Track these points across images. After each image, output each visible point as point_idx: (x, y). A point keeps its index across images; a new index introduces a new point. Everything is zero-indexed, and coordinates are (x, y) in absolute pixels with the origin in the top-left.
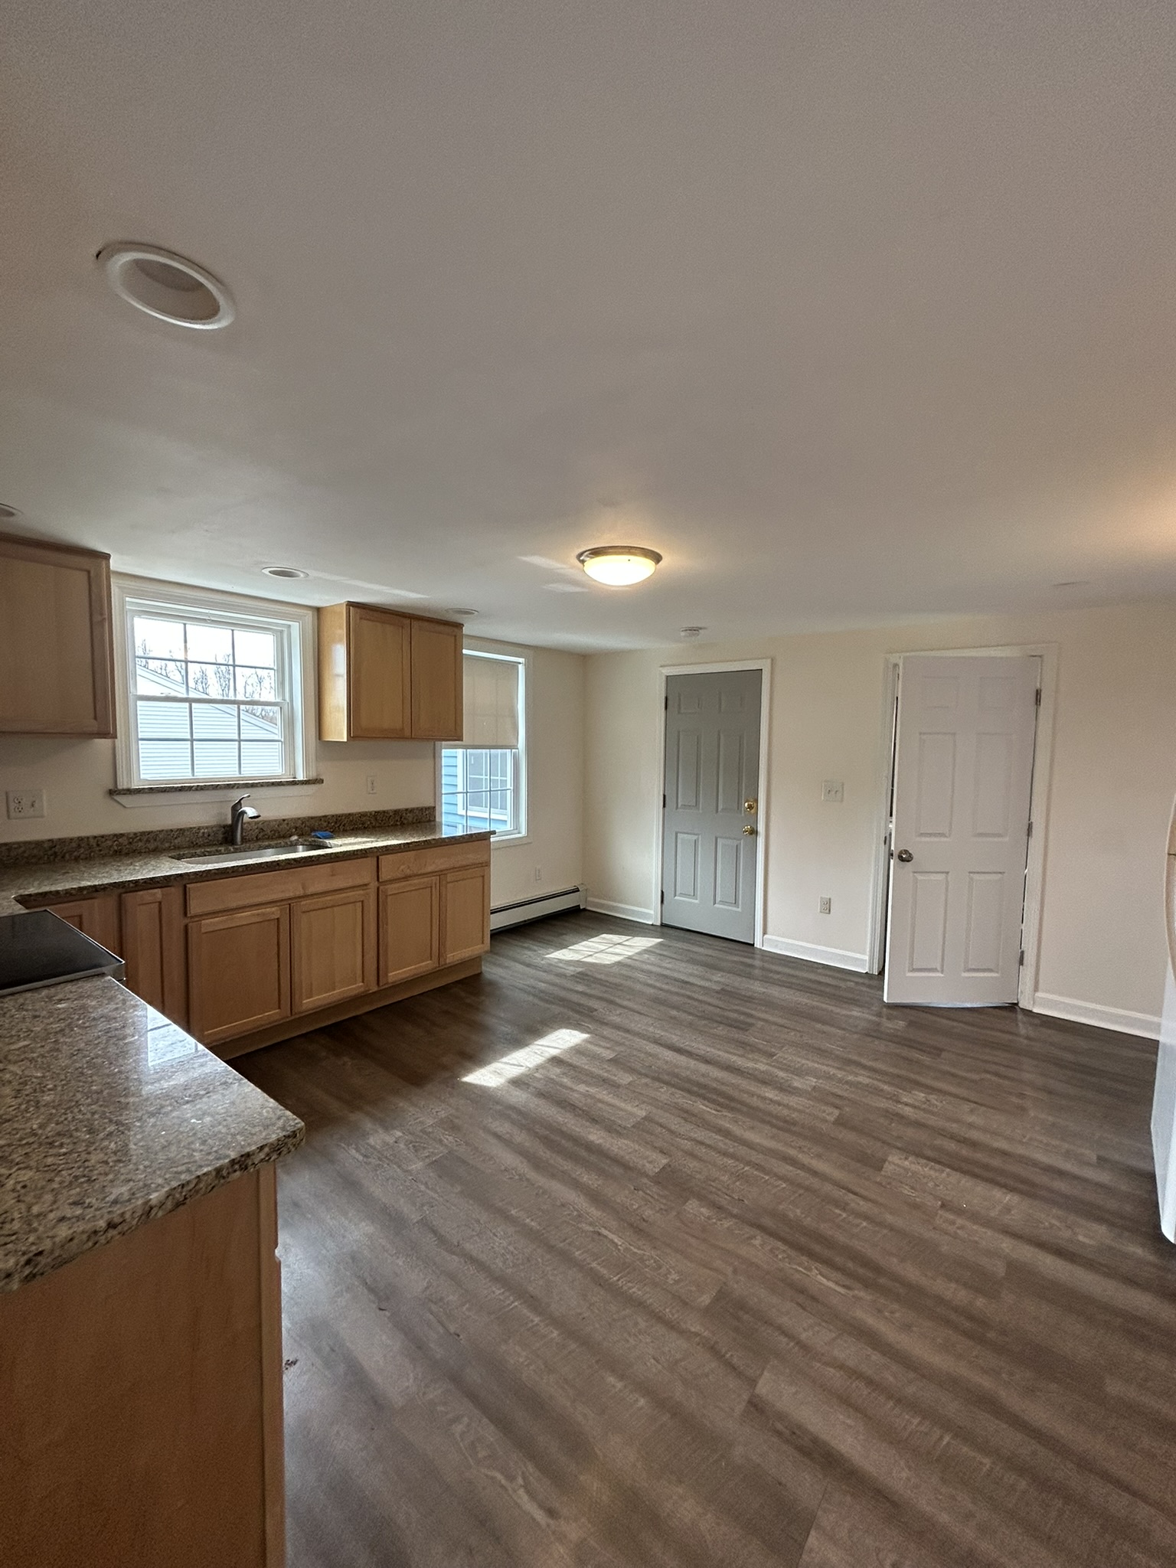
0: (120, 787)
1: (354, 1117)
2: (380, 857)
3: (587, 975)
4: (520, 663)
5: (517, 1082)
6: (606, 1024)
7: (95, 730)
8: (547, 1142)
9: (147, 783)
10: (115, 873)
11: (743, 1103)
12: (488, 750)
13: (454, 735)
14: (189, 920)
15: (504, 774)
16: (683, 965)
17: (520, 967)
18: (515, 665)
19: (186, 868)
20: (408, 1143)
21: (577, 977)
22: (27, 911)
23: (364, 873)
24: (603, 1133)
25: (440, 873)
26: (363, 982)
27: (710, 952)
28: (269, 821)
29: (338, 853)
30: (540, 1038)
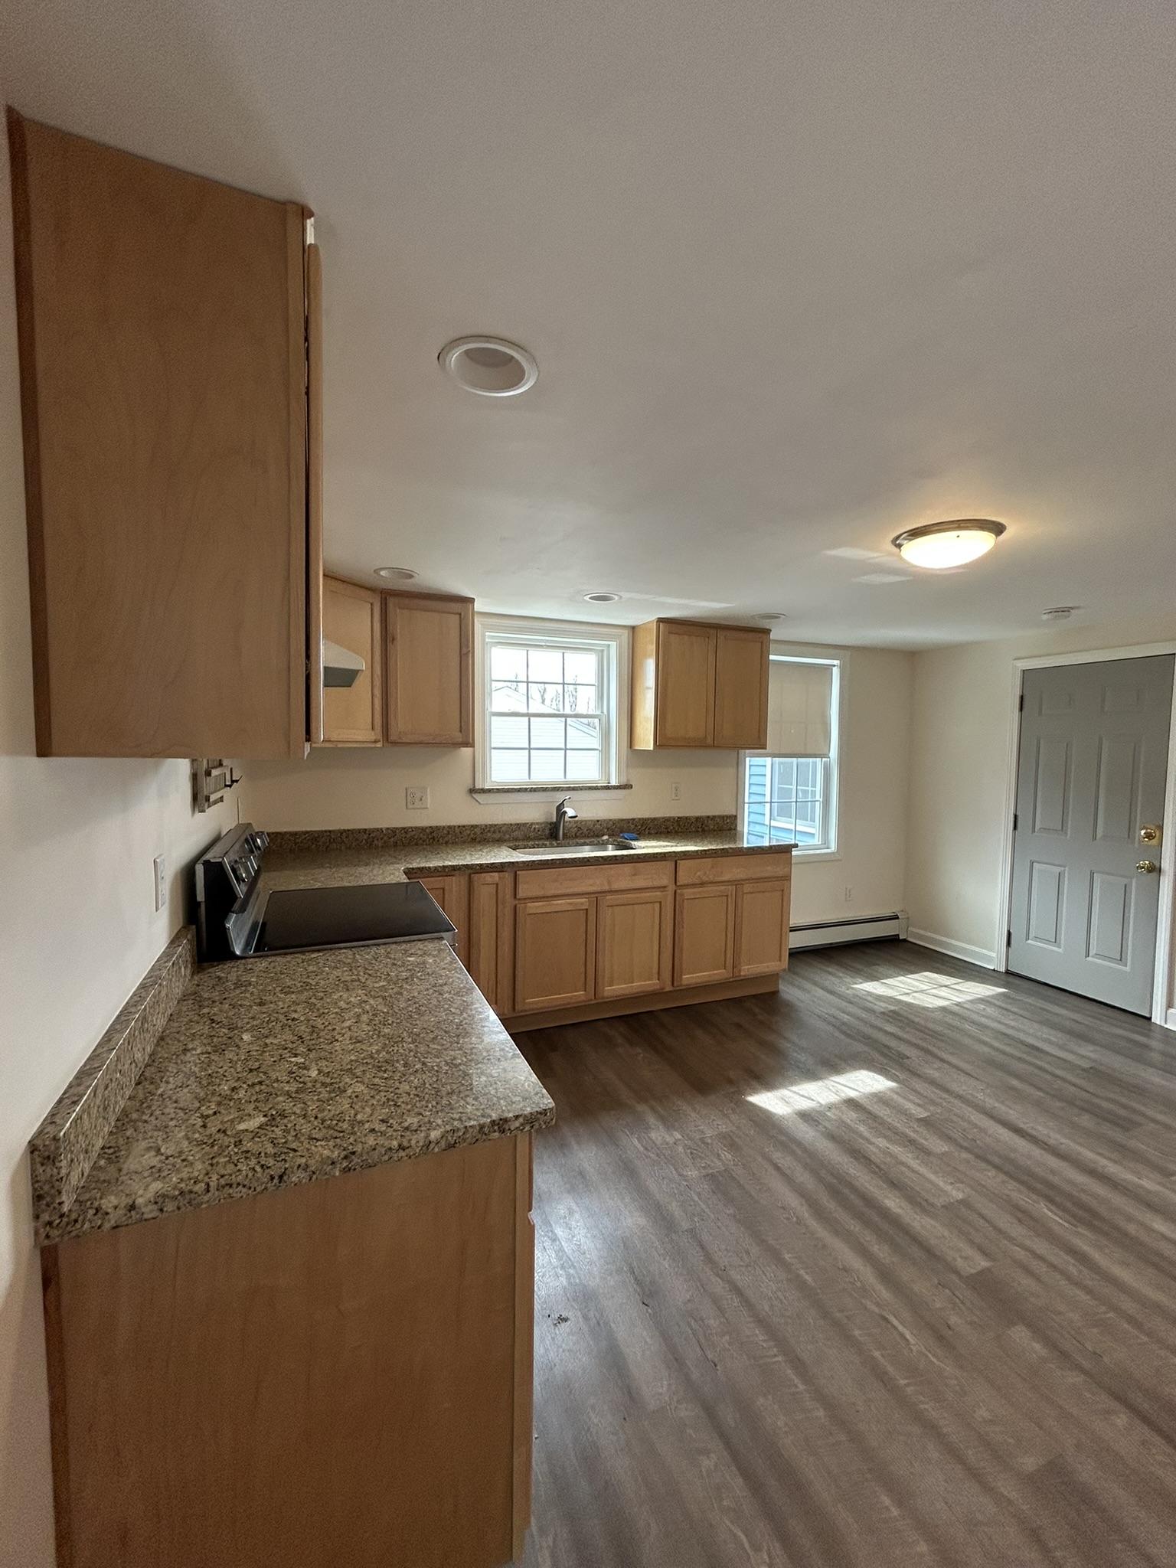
0: (477, 787)
1: (641, 1108)
2: (678, 861)
3: (899, 1015)
4: (835, 666)
5: (804, 1116)
6: (919, 1076)
7: (460, 740)
9: (496, 784)
10: (468, 858)
11: (1112, 1225)
12: (795, 759)
13: (758, 742)
14: (517, 902)
15: (814, 784)
17: (820, 992)
18: (828, 668)
19: (518, 857)
20: (686, 1147)
21: (888, 1015)
22: (408, 881)
23: (661, 876)
24: (902, 1202)
25: (736, 883)
26: (659, 979)
28: (586, 821)
29: (639, 854)
30: (836, 1075)
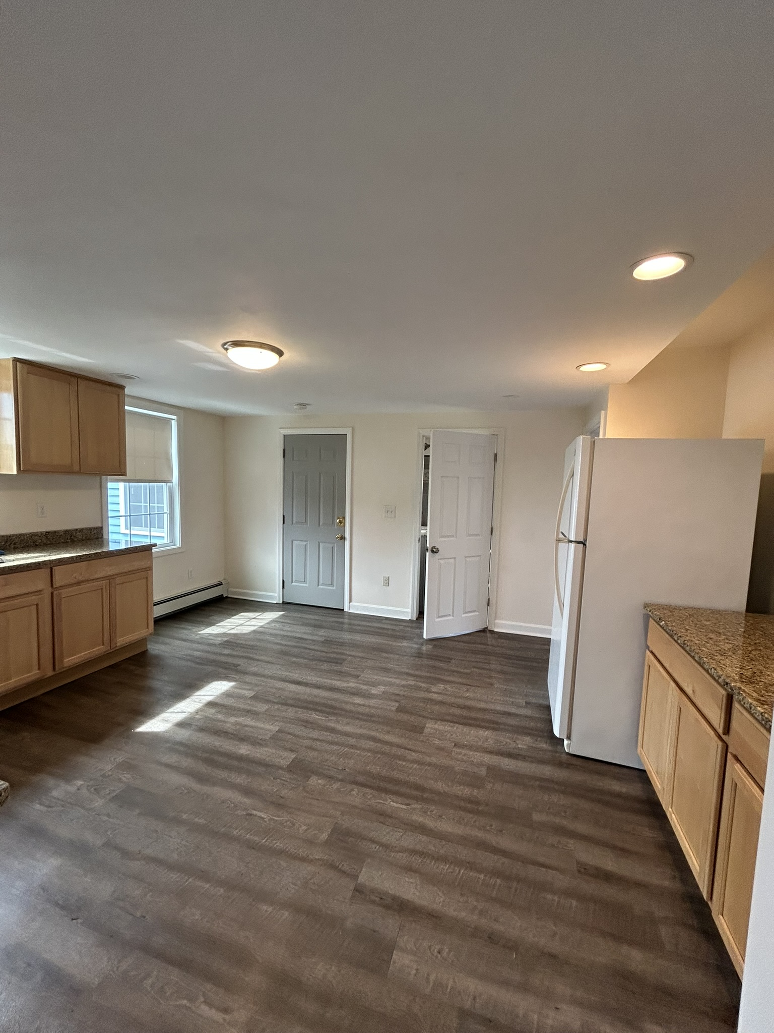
2: (53, 568)
3: (231, 642)
4: (173, 419)
5: (181, 725)
6: (247, 673)
8: (209, 762)
11: (342, 709)
12: (148, 484)
13: (119, 471)
15: (160, 501)
16: (299, 627)
17: (177, 642)
18: (168, 421)
20: (89, 788)
21: (224, 644)
23: (40, 582)
24: (250, 747)
25: (109, 578)
26: (40, 669)
27: (316, 617)
30: (197, 691)
